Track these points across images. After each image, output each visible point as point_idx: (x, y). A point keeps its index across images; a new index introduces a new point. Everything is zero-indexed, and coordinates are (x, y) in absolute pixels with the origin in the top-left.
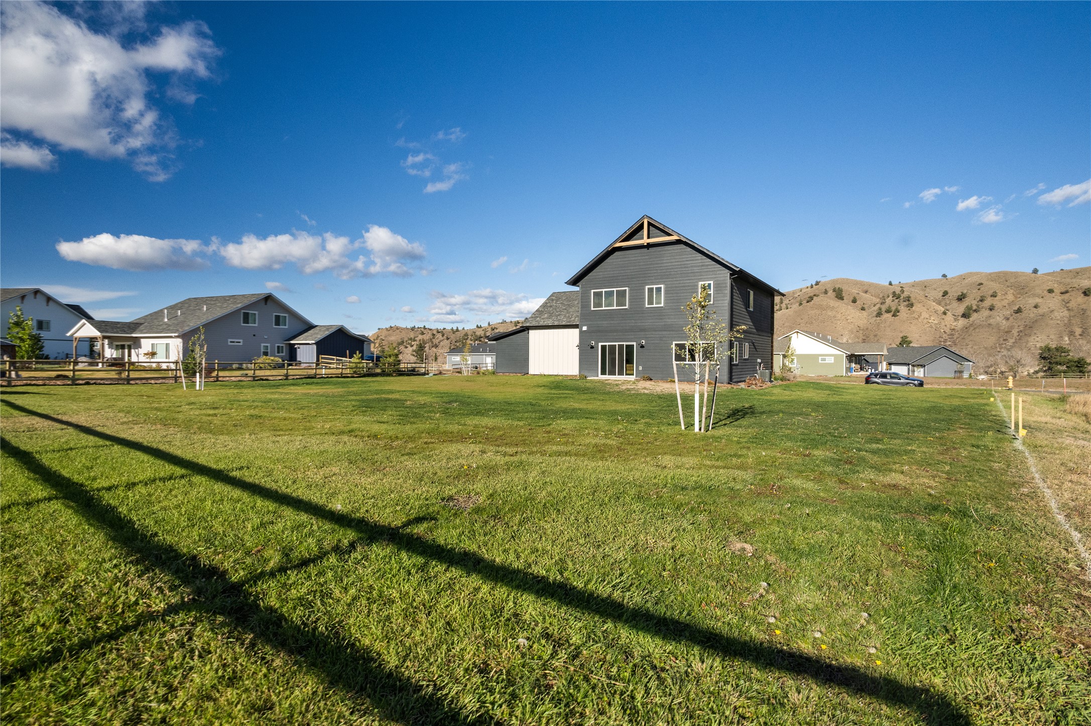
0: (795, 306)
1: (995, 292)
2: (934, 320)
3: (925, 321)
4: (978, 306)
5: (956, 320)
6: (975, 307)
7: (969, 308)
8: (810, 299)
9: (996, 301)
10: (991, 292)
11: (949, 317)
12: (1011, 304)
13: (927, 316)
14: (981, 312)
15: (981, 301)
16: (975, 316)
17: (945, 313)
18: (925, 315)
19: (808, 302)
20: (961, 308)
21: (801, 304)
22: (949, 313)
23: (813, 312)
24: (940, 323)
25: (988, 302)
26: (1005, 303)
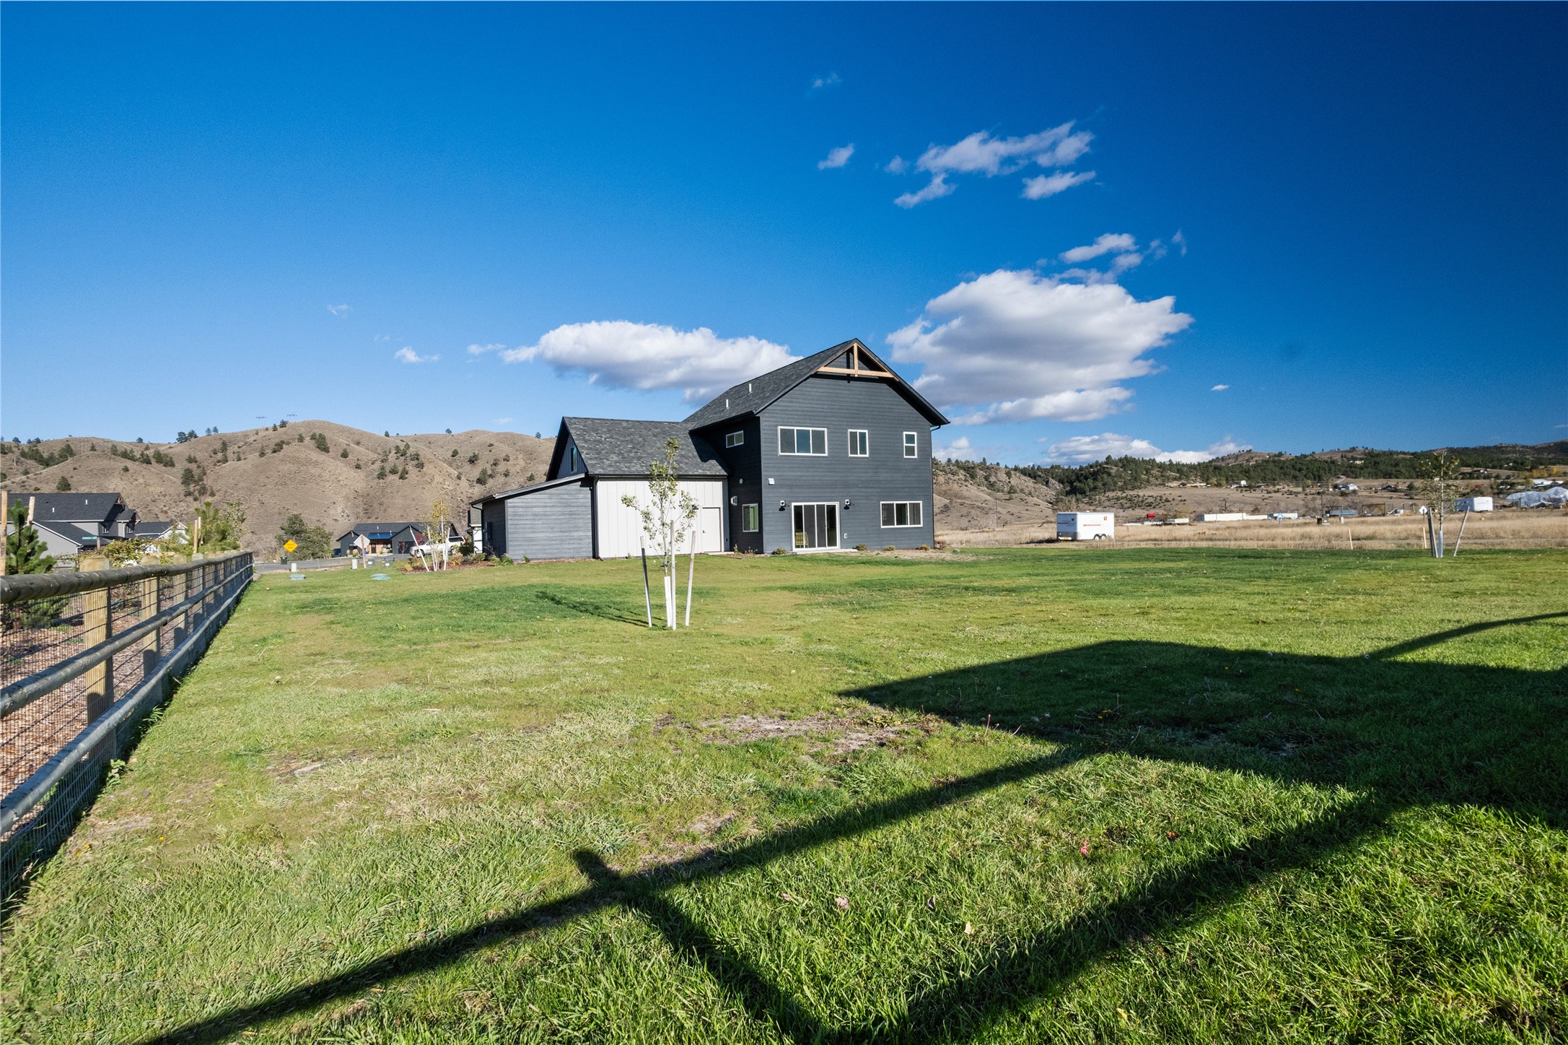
0: (253, 457)
1: (507, 456)
2: (449, 485)
3: (440, 486)
4: (493, 471)
5: (471, 486)
6: (489, 472)
7: (484, 472)
8: (279, 447)
9: (509, 466)
10: (503, 455)
11: (464, 482)
12: (524, 470)
13: (441, 480)
14: (496, 478)
15: (495, 464)
16: (490, 482)
17: (459, 478)
18: (438, 479)
19: (274, 452)
20: (475, 472)
21: (262, 454)
22: (463, 478)
23: (286, 468)
24: (455, 490)
25: (502, 468)
26: (518, 468)
